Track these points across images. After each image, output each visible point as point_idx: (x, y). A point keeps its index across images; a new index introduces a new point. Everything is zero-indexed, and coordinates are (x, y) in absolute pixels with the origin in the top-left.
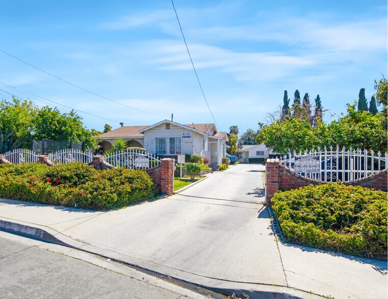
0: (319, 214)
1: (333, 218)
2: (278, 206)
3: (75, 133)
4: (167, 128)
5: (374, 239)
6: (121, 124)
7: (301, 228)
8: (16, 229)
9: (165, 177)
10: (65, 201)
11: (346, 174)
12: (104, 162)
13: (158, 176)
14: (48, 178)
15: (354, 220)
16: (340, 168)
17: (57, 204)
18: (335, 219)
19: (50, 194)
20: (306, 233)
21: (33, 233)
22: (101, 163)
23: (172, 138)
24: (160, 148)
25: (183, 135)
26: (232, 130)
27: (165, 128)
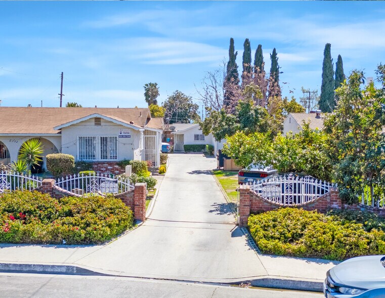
0: (281, 234)
1: (289, 235)
2: (255, 229)
4: (96, 124)
5: (310, 247)
7: (271, 244)
8: (38, 269)
9: (139, 203)
11: (299, 197)
12: (57, 187)
13: (130, 202)
15: (301, 235)
16: (295, 192)
18: (290, 236)
20: (274, 247)
21: (64, 270)
22: (53, 189)
23: (104, 138)
24: (86, 151)
25: (120, 134)
26: (149, 90)
27: (94, 123)
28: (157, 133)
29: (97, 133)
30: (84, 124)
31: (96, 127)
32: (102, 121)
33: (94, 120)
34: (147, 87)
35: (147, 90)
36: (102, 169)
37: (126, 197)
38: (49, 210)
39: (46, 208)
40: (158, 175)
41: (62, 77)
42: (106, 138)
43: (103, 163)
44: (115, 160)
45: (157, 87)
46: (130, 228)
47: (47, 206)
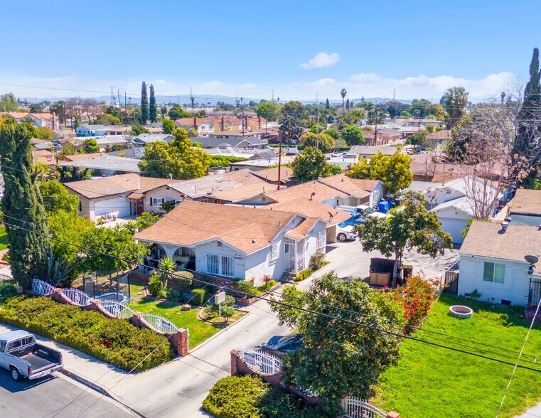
9: (180, 343)
10: (113, 361)
14: (101, 339)
17: (108, 362)
21: (99, 389)
22: (138, 320)
23: (224, 257)
24: (211, 265)
30: (210, 244)
31: (219, 248)
32: (222, 244)
33: (216, 243)
37: (173, 337)
39: (126, 337)
44: (231, 277)
46: (166, 362)
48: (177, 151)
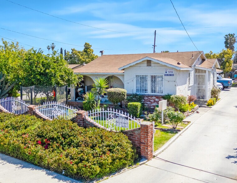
3: (58, 74)
4: (148, 65)
6: (101, 52)
9: (144, 141)
10: (55, 166)
12: (87, 118)
13: (138, 138)
14: (38, 139)
19: (41, 158)
22: (83, 119)
23: (153, 76)
24: (140, 86)
25: (166, 73)
26: (228, 39)
27: (146, 65)
28: (207, 72)
29: (148, 72)
30: (139, 65)
31: (148, 67)
32: (152, 62)
33: (146, 62)
34: (226, 37)
35: (227, 39)
36: (151, 101)
37: (134, 133)
38: (71, 138)
39: (69, 136)
40: (205, 107)
41: (155, 33)
42: (154, 76)
43: (152, 96)
44: (161, 94)
45: (235, 36)
46: (129, 166)
47: (70, 134)
48: (86, 55)
